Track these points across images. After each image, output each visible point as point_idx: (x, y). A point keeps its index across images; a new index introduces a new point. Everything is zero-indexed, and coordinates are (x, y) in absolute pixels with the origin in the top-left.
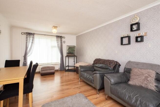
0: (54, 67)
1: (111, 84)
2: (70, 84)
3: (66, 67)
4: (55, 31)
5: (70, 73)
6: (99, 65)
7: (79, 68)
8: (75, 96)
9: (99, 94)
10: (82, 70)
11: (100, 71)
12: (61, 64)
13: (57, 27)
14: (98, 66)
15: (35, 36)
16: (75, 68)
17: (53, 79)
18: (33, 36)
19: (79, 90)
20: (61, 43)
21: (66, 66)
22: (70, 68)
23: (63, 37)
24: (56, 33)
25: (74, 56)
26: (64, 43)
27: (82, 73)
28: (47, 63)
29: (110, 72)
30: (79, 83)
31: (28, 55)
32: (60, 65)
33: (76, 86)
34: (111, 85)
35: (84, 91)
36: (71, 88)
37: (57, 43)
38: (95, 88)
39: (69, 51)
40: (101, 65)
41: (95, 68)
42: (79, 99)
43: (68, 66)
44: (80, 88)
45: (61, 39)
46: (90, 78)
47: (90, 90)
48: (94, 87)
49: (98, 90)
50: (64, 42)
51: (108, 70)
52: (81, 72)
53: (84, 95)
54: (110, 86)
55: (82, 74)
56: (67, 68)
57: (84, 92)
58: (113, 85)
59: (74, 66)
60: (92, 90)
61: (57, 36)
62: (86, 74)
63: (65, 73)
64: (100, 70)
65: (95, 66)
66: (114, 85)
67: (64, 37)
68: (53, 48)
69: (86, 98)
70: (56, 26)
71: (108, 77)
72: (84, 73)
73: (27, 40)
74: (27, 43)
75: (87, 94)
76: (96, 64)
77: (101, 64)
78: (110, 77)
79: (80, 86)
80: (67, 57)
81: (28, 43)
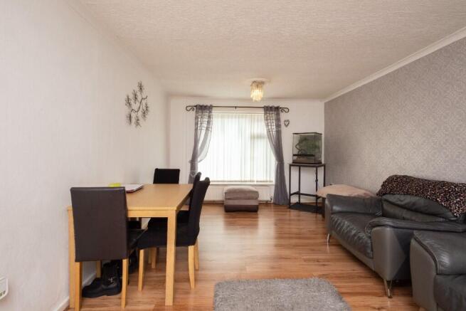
0: (257, 192)
1: (437, 269)
2: (296, 246)
3: (291, 195)
4: (257, 94)
5: (302, 213)
6: (402, 199)
7: (327, 202)
8: (306, 282)
9: (390, 297)
10: (336, 208)
11: (404, 219)
12: (276, 186)
13: (262, 83)
14: (399, 203)
15: (215, 112)
16: (320, 200)
17: (255, 226)
18: (210, 112)
19: (322, 268)
20: (278, 126)
21: (292, 193)
22: (304, 200)
23: (283, 109)
24: (260, 99)
25: (317, 164)
26: (286, 126)
27: (336, 217)
28: (239, 179)
29: (447, 226)
30: (328, 247)
31: (199, 159)
32: (273, 188)
33: (315, 257)
34: (437, 274)
35: (339, 277)
36: (295, 258)
37: (267, 125)
38: (377, 276)
39: (300, 150)
40: (408, 200)
41: (386, 206)
42: (315, 296)
43: (298, 193)
44: (326, 263)
45: (278, 114)
46: (360, 238)
47: (361, 277)
48: (373, 269)
49: (388, 282)
50: (287, 123)
51: (441, 220)
52: (332, 214)
53: (336, 287)
54: (435, 280)
55: (337, 222)
56: (294, 199)
57: (336, 277)
58: (449, 275)
59: (315, 194)
60: (366, 277)
61: (267, 107)
62: (346, 222)
63: (288, 213)
64: (404, 215)
65: (386, 200)
66: (450, 277)
67: (286, 110)
68: (256, 140)
69: (341, 299)
70: (259, 79)
71: (425, 243)
72: (340, 219)
73: (197, 124)
74: (196, 130)
75: (347, 286)
76: (391, 192)
77: (407, 193)
78: (436, 246)
79: (328, 257)
80: (292, 165)
81: (199, 131)
